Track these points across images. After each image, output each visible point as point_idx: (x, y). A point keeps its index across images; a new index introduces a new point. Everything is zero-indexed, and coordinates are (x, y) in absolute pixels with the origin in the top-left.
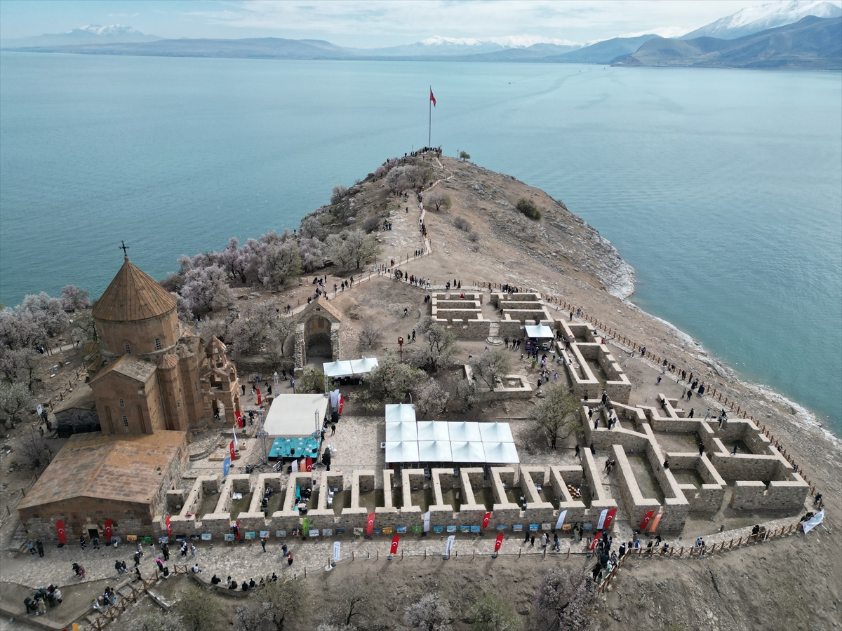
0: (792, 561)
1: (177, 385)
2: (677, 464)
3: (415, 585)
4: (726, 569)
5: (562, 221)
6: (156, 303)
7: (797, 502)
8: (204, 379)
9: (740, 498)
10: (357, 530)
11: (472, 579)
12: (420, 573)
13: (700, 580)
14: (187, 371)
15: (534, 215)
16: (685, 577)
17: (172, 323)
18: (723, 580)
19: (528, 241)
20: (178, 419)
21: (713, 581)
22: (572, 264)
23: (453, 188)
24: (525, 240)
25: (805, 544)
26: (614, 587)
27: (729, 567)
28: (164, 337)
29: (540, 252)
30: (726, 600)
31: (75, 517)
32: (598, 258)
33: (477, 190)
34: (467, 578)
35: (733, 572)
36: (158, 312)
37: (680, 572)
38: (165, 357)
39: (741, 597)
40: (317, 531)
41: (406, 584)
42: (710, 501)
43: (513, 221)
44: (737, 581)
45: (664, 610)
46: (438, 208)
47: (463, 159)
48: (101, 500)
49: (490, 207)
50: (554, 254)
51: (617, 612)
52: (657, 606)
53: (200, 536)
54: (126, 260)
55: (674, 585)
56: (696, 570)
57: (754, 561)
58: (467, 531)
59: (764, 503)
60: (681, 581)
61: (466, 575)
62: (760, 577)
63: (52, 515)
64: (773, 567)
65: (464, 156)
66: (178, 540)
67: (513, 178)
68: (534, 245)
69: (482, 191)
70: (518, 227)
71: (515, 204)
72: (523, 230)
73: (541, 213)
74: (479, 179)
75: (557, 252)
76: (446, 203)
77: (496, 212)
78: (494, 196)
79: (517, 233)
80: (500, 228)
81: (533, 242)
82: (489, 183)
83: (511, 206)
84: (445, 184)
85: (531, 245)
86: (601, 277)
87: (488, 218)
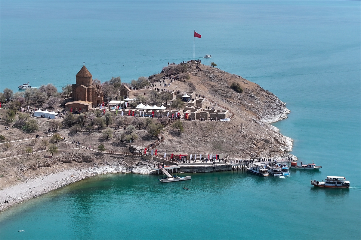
1: (91, 93)
5: (255, 95)
8: (96, 94)
14: (93, 91)
15: (239, 90)
19: (227, 97)
22: (246, 108)
23: (198, 76)
24: (225, 97)
28: (90, 82)
29: (231, 101)
31: (74, 108)
32: (265, 109)
33: (210, 77)
38: (89, 86)
42: (204, 117)
43: (223, 90)
46: (184, 81)
47: (213, 66)
48: (80, 104)
49: (212, 83)
54: (84, 65)
63: (70, 107)
67: (239, 77)
68: (229, 99)
69: (213, 78)
70: (224, 92)
71: (231, 85)
72: (226, 93)
73: (242, 89)
74: (215, 74)
75: (240, 103)
76: (187, 78)
77: (215, 86)
78: (219, 81)
79: (222, 94)
80: (215, 91)
81: (229, 98)
82: (220, 76)
83: (227, 85)
84: (194, 74)
85: (227, 99)
86: (259, 114)
87: (209, 87)
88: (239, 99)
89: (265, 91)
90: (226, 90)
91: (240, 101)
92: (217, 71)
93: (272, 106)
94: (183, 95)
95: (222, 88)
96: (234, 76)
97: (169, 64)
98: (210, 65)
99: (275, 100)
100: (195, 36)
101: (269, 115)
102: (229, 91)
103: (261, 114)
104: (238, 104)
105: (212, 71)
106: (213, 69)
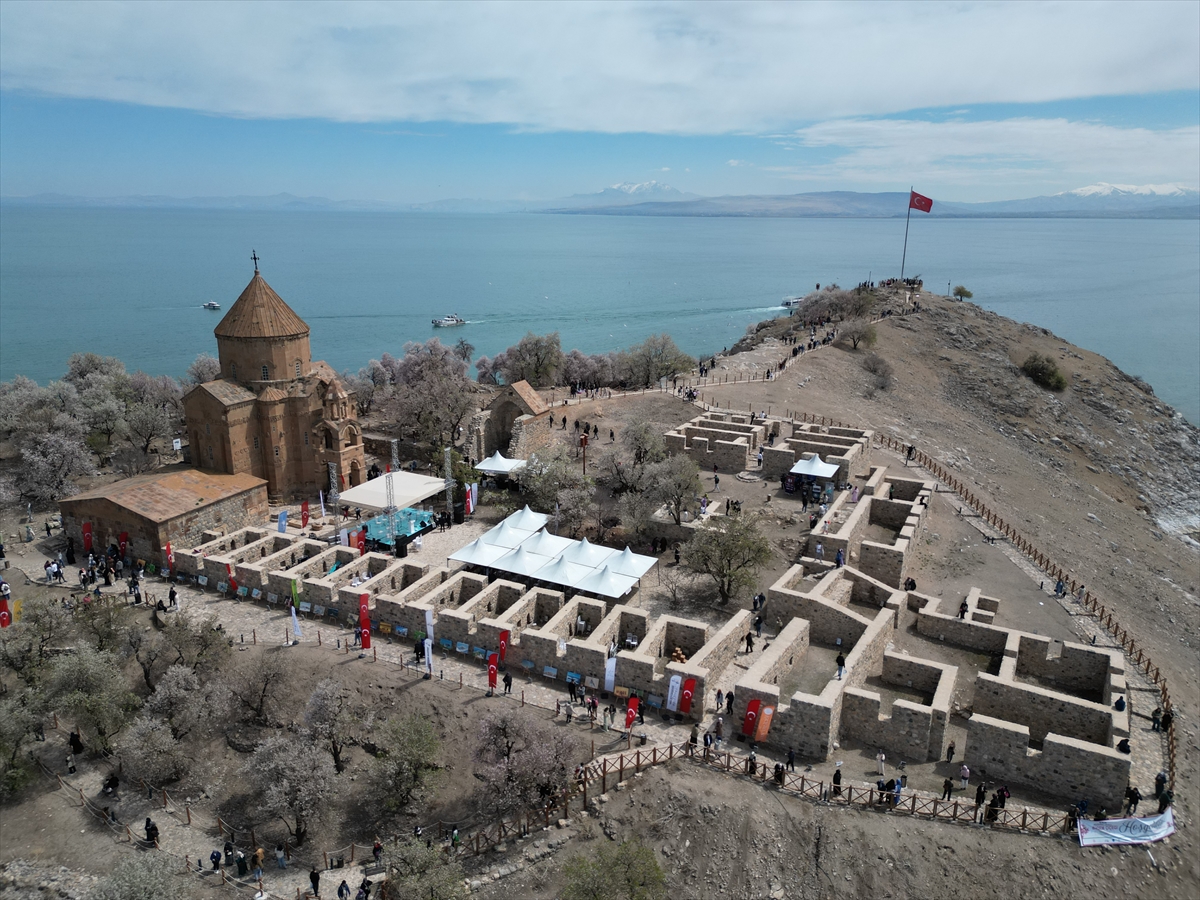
0: (1014, 875)
1: (279, 427)
2: (900, 675)
3: (367, 694)
4: (854, 835)
5: (1112, 399)
6: (270, 324)
7: (1105, 790)
8: (315, 431)
9: (976, 749)
10: (352, 617)
11: (441, 711)
12: (382, 682)
13: (791, 834)
14: (296, 415)
15: (1052, 381)
16: (759, 816)
17: (286, 353)
18: (837, 850)
19: (1012, 413)
20: (274, 471)
21: (817, 845)
22: (1091, 460)
23: (909, 329)
24: (1005, 410)
25: (1069, 861)
26: (630, 787)
27: (862, 834)
28: (274, 367)
29: (1027, 431)
30: (826, 883)
31: (100, 524)
32: (1162, 464)
33: (951, 334)
34: (435, 709)
35: (865, 846)
36: (268, 332)
37: (756, 805)
38: (268, 389)
39: (860, 892)
40: (309, 605)
41: (358, 690)
42: (909, 734)
43: (995, 382)
44: (865, 863)
45: (692, 850)
46: (855, 345)
47: (959, 297)
48: (120, 508)
49: (957, 357)
50: (1057, 439)
51: (614, 824)
52: (683, 840)
53: (197, 578)
54: (256, 273)
55: (731, 819)
56: (792, 815)
57: (927, 846)
58: (480, 657)
59: (1030, 774)
60: (748, 818)
61: (436, 705)
62: (922, 874)
63: (83, 516)
64: (961, 868)
65: (961, 293)
66: (179, 577)
67: (1045, 332)
68: (1019, 420)
69: (961, 338)
70: (1001, 392)
71: (1021, 363)
72: (1008, 397)
73: (1065, 380)
74: (968, 323)
75: (1065, 438)
76: (867, 337)
77: (968, 366)
78: (980, 346)
79: (994, 400)
80: (964, 388)
81: (1020, 416)
82: (984, 330)
83: (1008, 363)
84: (897, 322)
85: (1013, 419)
86: (1147, 490)
87: (946, 371)
88: (1058, 421)
89: (1131, 381)
90: (1006, 382)
91: (1060, 429)
92: (972, 314)
93: (1183, 450)
94: (798, 453)
95: (992, 376)
96: (1027, 330)
97: (818, 287)
98: (951, 295)
99: (1171, 416)
100: (912, 205)
101: (1185, 495)
102: (1018, 386)
103: (1152, 491)
104: (1057, 442)
105: (956, 312)
106: (960, 307)
